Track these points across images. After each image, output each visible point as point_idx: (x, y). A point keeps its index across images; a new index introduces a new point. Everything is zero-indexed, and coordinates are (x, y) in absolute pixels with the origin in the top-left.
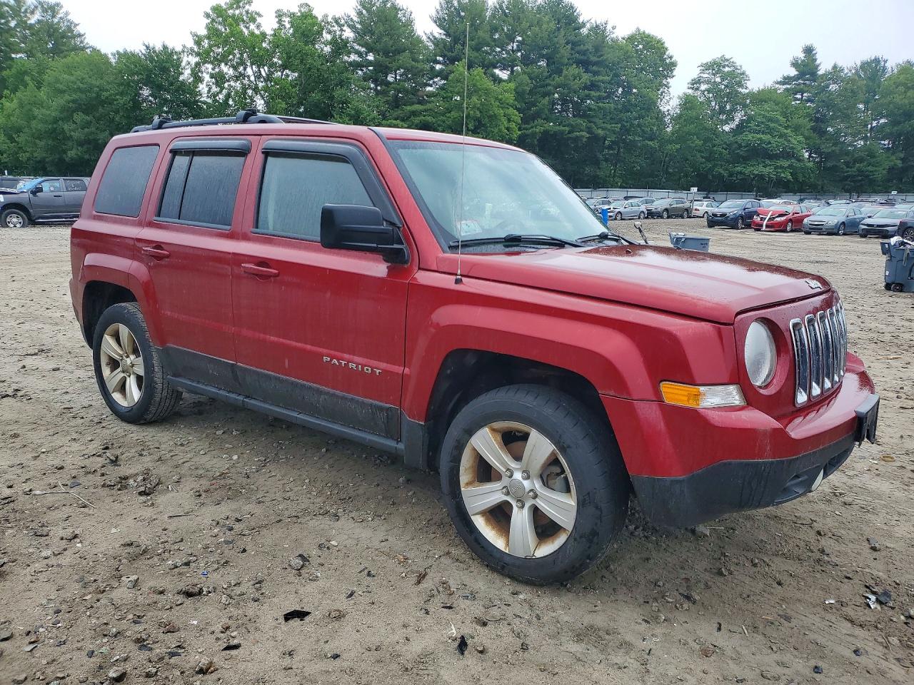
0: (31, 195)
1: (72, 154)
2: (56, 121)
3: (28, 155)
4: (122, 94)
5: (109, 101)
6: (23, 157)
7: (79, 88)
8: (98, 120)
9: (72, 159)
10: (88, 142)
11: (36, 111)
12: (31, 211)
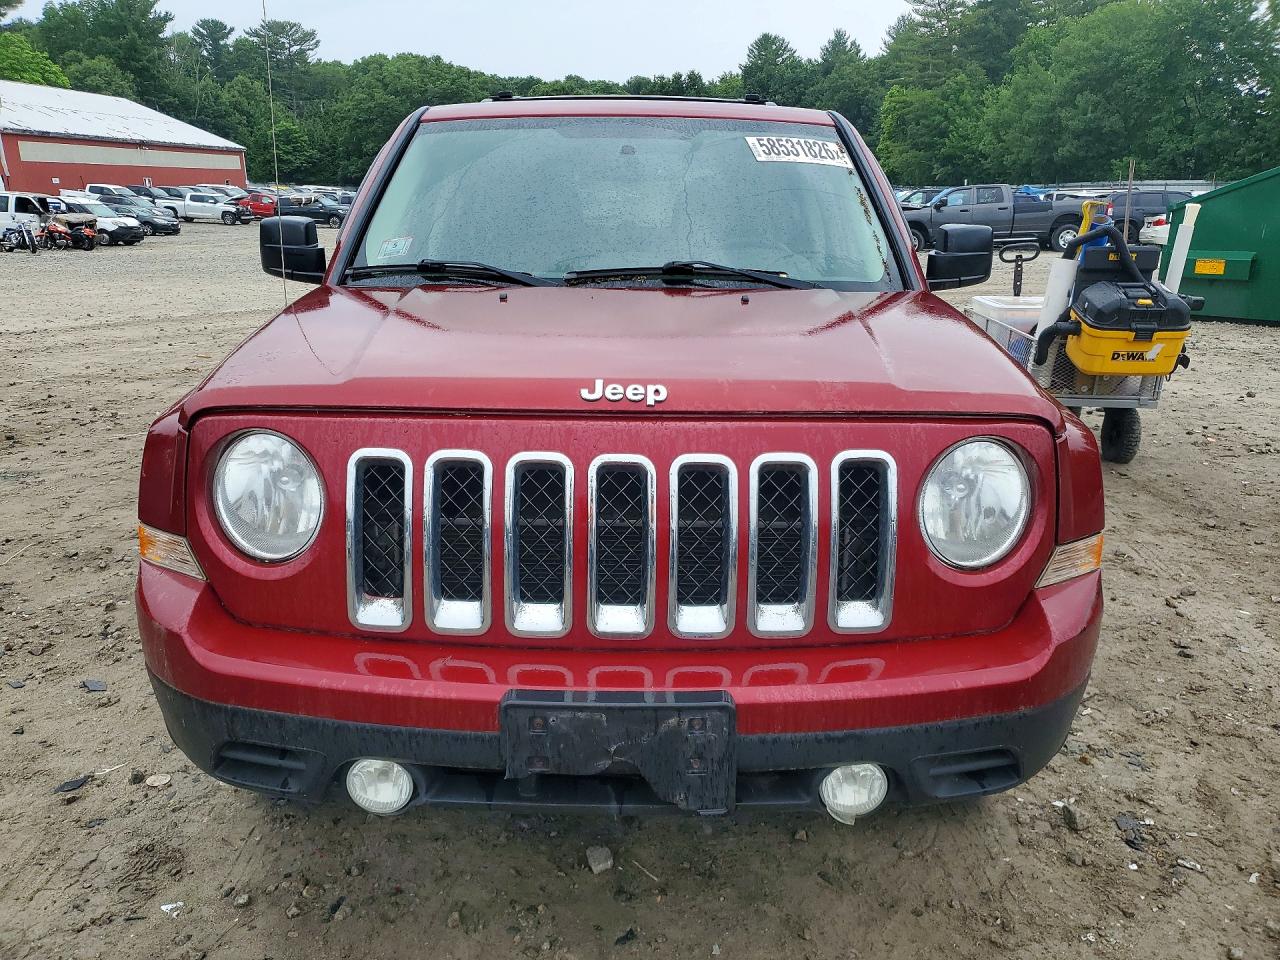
0: (934, 211)
1: (1063, 151)
2: (1053, 107)
3: (1014, 157)
4: (1151, 55)
5: (1131, 70)
6: (1008, 160)
7: (1092, 57)
8: (1108, 99)
9: (1063, 157)
10: (1088, 132)
11: (1032, 98)
12: (930, 230)
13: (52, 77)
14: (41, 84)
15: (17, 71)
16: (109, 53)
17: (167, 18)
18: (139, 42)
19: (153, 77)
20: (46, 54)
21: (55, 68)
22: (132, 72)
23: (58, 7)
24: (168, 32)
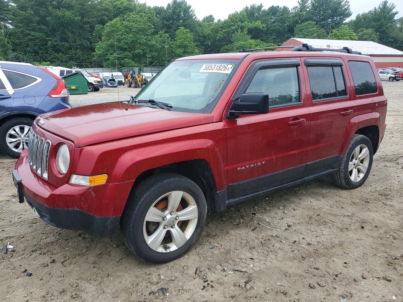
13: (353, 37)
14: (349, 40)
15: (342, 36)
16: (373, 27)
17: (396, 13)
18: (384, 22)
19: (386, 33)
20: (353, 30)
21: (355, 34)
22: (379, 32)
23: (361, 15)
24: (396, 18)
